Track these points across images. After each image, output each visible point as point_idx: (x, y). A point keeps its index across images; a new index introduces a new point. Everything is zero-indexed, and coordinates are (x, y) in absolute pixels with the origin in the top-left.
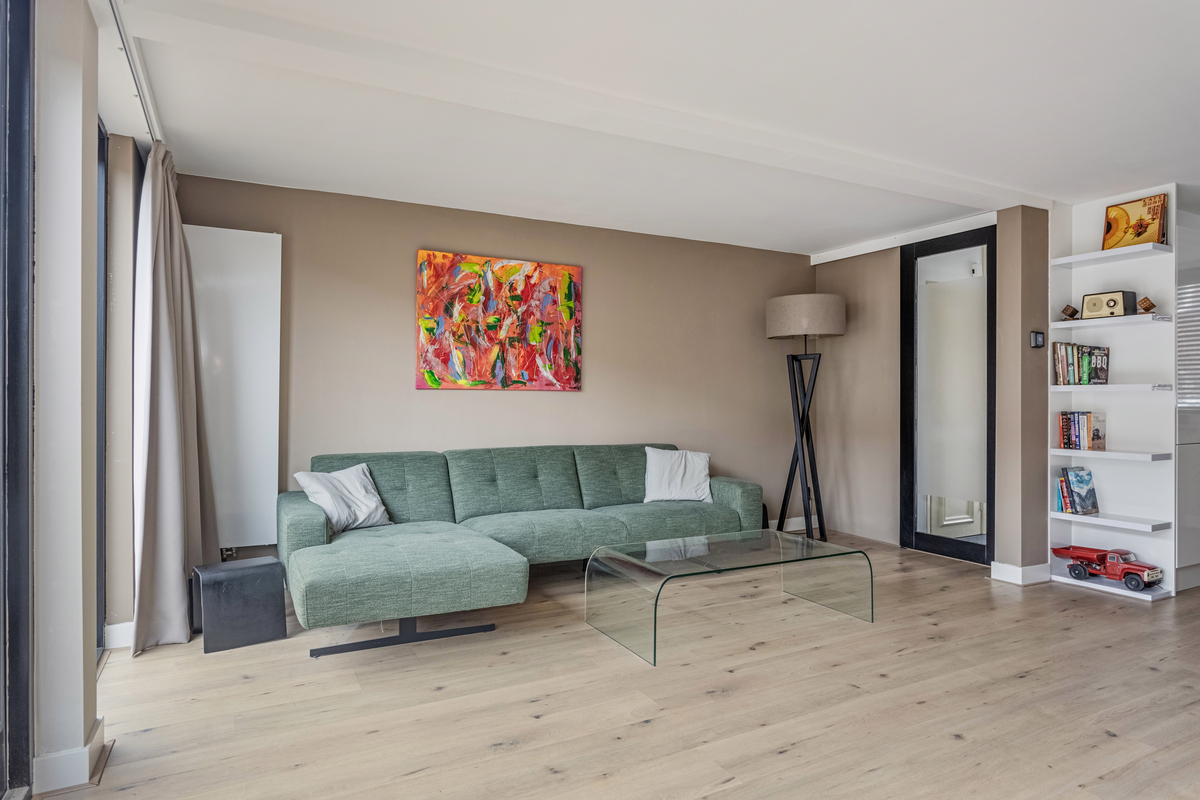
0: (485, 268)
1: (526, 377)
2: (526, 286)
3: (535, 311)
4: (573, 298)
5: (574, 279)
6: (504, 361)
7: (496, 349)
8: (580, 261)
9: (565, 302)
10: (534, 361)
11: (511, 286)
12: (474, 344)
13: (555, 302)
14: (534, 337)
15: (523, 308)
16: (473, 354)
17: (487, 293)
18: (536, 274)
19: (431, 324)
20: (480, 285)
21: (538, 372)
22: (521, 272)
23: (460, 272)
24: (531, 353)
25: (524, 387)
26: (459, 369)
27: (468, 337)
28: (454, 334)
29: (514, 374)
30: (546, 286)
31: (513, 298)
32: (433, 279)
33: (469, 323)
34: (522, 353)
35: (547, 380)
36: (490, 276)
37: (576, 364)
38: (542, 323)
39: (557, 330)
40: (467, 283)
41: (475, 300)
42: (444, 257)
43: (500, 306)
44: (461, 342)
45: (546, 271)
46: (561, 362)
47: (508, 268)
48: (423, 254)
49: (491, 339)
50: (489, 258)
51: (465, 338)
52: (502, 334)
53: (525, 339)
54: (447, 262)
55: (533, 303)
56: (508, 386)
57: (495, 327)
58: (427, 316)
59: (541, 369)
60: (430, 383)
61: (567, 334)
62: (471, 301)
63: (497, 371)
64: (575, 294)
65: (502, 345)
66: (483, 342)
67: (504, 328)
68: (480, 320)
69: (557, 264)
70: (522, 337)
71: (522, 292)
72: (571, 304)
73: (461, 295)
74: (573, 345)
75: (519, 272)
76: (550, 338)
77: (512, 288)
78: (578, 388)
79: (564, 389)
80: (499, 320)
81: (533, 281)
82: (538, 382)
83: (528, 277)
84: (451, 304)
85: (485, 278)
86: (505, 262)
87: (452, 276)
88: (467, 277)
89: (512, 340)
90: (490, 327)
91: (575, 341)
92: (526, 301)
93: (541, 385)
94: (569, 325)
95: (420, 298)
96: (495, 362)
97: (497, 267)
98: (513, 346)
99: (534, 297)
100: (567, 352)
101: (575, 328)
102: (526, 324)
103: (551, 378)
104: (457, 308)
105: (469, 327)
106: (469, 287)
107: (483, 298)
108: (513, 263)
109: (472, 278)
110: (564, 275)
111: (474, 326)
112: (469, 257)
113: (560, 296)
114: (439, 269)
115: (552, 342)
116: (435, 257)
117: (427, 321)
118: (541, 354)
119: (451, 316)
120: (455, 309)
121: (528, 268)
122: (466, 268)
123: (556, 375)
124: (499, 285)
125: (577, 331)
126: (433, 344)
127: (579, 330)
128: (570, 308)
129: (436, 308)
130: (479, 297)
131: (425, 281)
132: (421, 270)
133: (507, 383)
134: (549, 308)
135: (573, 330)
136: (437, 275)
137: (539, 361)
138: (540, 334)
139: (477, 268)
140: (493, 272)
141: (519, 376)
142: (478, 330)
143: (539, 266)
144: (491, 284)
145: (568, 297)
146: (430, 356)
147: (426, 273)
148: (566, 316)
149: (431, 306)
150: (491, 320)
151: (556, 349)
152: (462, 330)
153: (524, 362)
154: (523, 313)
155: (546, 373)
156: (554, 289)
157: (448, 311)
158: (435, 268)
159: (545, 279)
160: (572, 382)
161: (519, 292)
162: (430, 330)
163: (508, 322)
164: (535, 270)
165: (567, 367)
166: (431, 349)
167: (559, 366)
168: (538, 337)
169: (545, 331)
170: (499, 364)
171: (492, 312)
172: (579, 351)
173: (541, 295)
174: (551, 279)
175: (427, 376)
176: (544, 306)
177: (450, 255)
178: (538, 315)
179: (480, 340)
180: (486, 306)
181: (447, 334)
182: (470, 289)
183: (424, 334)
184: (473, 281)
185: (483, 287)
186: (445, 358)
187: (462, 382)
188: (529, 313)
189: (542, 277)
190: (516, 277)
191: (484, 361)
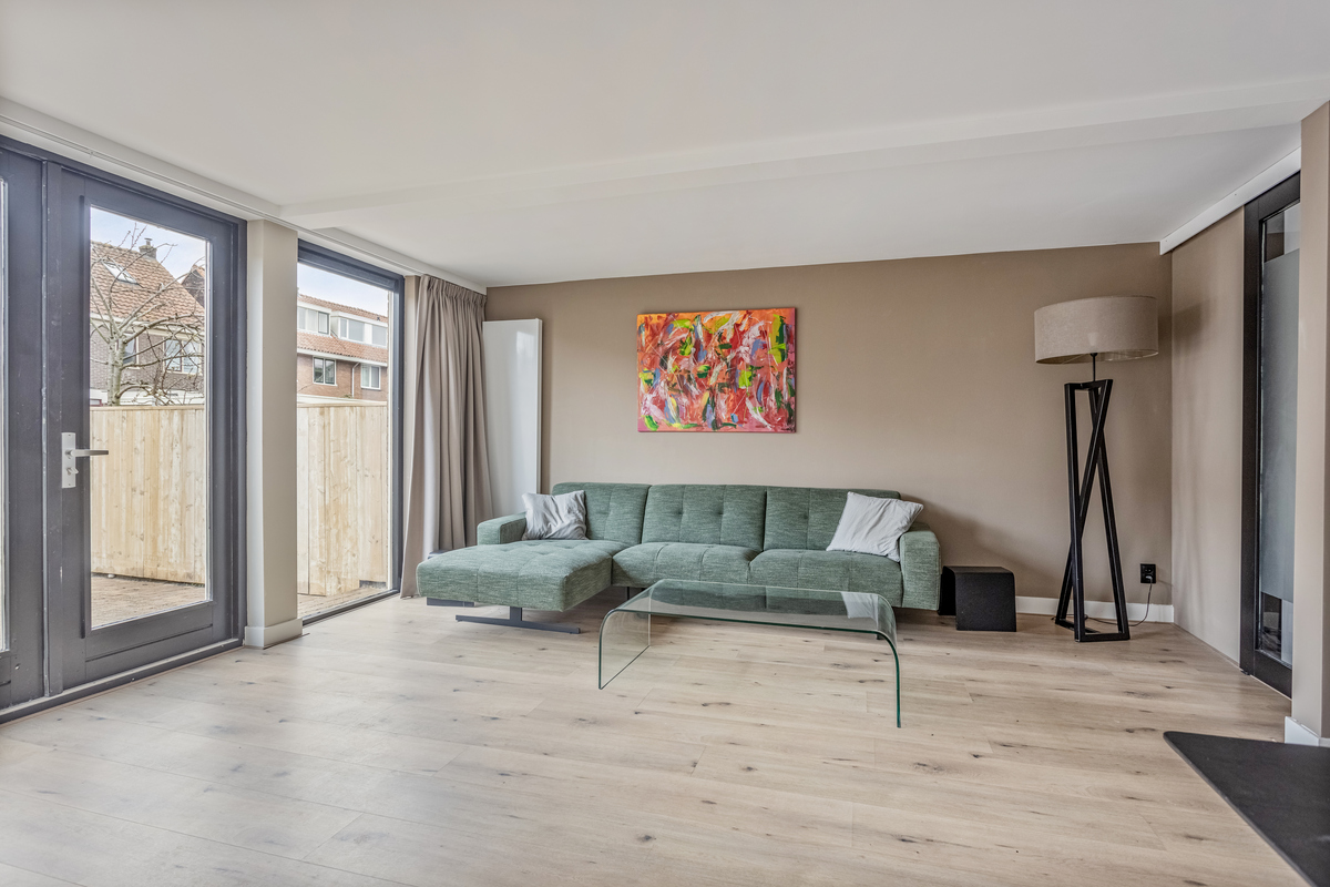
0: (695, 323)
1: (736, 419)
2: (735, 334)
3: (744, 357)
4: (785, 340)
5: (786, 321)
6: (714, 405)
7: (707, 395)
8: (796, 303)
9: (777, 345)
10: (744, 403)
11: (720, 336)
12: (687, 392)
13: (765, 346)
14: (744, 381)
15: (733, 355)
16: (685, 400)
17: (697, 345)
18: (746, 321)
19: (649, 376)
20: (691, 339)
21: (748, 414)
22: (730, 321)
23: (673, 329)
24: (741, 397)
25: (734, 430)
26: (673, 414)
27: (681, 385)
28: (668, 383)
29: (724, 416)
30: (755, 331)
31: (722, 347)
32: (650, 338)
33: (681, 373)
34: (732, 397)
35: (757, 422)
36: (700, 328)
37: (788, 405)
38: (752, 367)
39: (768, 374)
40: (679, 338)
41: (687, 352)
42: (659, 317)
43: (710, 356)
44: (675, 390)
45: (755, 316)
46: (772, 404)
47: (718, 319)
48: (641, 318)
49: (701, 386)
50: (699, 312)
51: (678, 386)
52: (712, 381)
53: (735, 384)
54: (661, 322)
55: (742, 349)
56: (718, 428)
57: (705, 375)
58: (646, 369)
59: (751, 412)
60: (649, 427)
61: (779, 377)
62: (683, 353)
63: (707, 415)
64: (789, 335)
65: (712, 390)
66: (694, 390)
67: (714, 375)
68: (691, 370)
69: (767, 309)
70: (732, 381)
71: (731, 340)
72: (783, 346)
73: (674, 349)
74: (785, 387)
75: (727, 321)
76: (761, 381)
77: (721, 337)
78: (794, 430)
79: (776, 431)
80: (709, 368)
81: (741, 329)
82: (748, 424)
83: (737, 325)
84: (666, 357)
85: (695, 331)
86: (714, 314)
87: (667, 333)
88: (679, 332)
89: (721, 386)
90: (700, 375)
91: (787, 383)
92: (735, 348)
93: (751, 427)
94: (781, 367)
95: (639, 355)
96: (706, 406)
97: (706, 320)
98: (722, 391)
99: (744, 343)
100: (779, 394)
101: (788, 370)
102: (735, 369)
103: (762, 420)
104: (671, 360)
105: (682, 377)
106: (681, 341)
107: (693, 350)
108: (722, 314)
109: (681, 333)
110: (775, 318)
111: (686, 376)
112: (681, 314)
113: (771, 340)
114: (655, 328)
115: (762, 385)
116: (651, 319)
117: (645, 374)
118: (751, 398)
119: (666, 368)
120: (669, 362)
121: (737, 316)
122: (678, 325)
123: (767, 417)
124: (709, 336)
125: (789, 372)
126: (651, 393)
127: (793, 370)
128: (781, 350)
129: (653, 363)
130: (690, 349)
131: (643, 340)
132: (640, 332)
133: (717, 425)
134: (760, 352)
135: (785, 372)
136: (654, 334)
137: (749, 404)
138: (750, 379)
139: (688, 324)
140: (703, 325)
141: (728, 419)
142: (689, 379)
143: (749, 313)
144: (701, 336)
145: (780, 340)
146: (649, 403)
147: (644, 334)
148: (777, 359)
149: (648, 361)
150: (702, 368)
151: (766, 392)
152: (675, 380)
153: (734, 406)
154: (732, 360)
155: (757, 415)
156: (763, 334)
157: (663, 364)
158: (651, 328)
159: (754, 324)
160: (785, 424)
161: (728, 340)
162: (648, 382)
163: (717, 369)
164: (744, 317)
165: (779, 409)
166: (649, 397)
167: (770, 408)
168: (747, 382)
169: (755, 375)
170: (709, 408)
171: (702, 361)
172: (793, 393)
173: (751, 341)
174: (761, 324)
175: (646, 420)
176: (754, 351)
177: (664, 316)
178: (748, 360)
179: (692, 387)
180: (696, 357)
181: (662, 384)
182: (682, 342)
183: (643, 386)
184: (684, 335)
185: (694, 340)
186: (662, 405)
187: (677, 425)
188: (738, 359)
189: (751, 323)
190: (725, 327)
191: (696, 406)
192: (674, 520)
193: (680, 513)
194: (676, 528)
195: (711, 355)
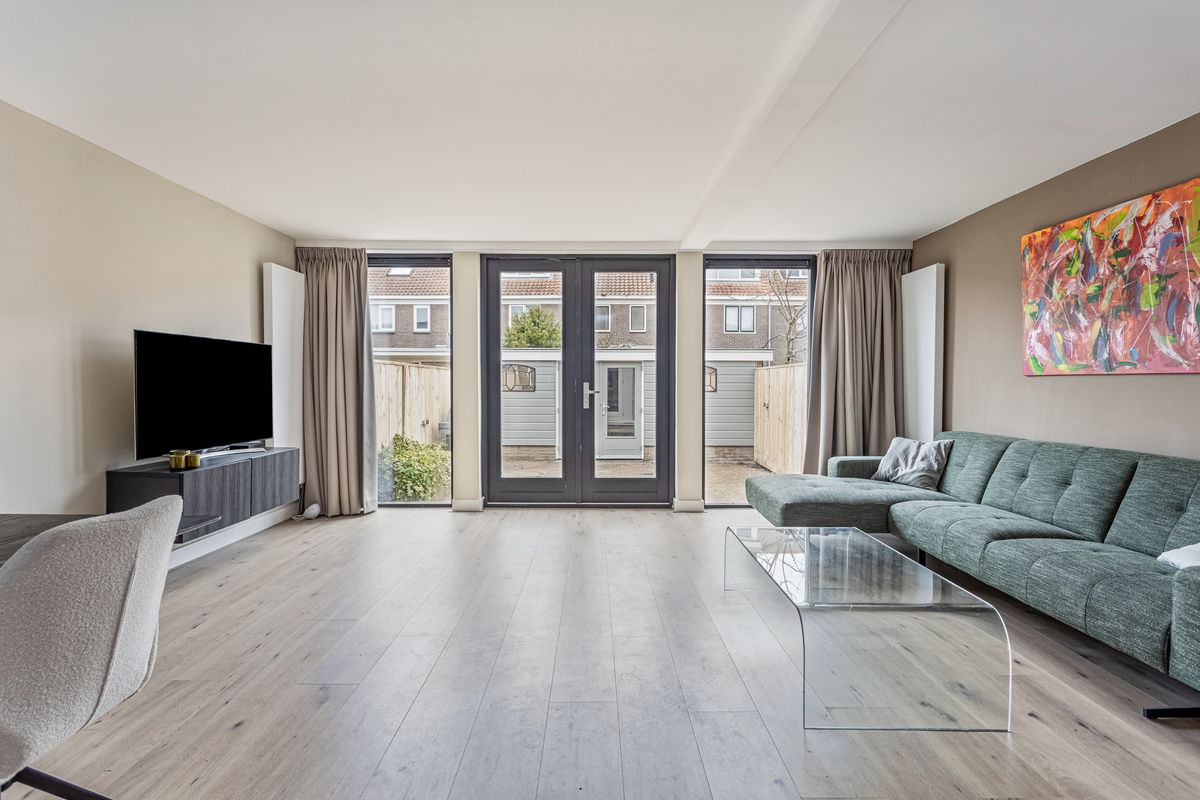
0: (1084, 230)
1: (1136, 357)
2: (1135, 232)
3: (1148, 263)
6: (1108, 338)
7: (1098, 324)
10: (1147, 332)
11: (1115, 240)
12: (1074, 323)
13: (1180, 241)
14: (1148, 300)
15: (1132, 263)
16: (1072, 334)
17: (1087, 259)
18: (1151, 209)
19: (1033, 308)
20: (1079, 252)
21: (1153, 347)
22: (1129, 216)
23: (1058, 244)
24: (1143, 323)
25: (1135, 371)
26: (1059, 353)
27: (1067, 316)
28: (1053, 314)
29: (1120, 351)
30: (1166, 221)
31: (1117, 255)
32: (1034, 262)
33: (1068, 300)
34: (1131, 325)
35: (1170, 358)
36: (1089, 236)
38: (1159, 276)
39: (1183, 283)
40: (1064, 254)
41: (1074, 271)
42: (1044, 233)
43: (1101, 270)
44: (1061, 323)
45: (1164, 199)
46: (1190, 330)
47: (1112, 218)
48: (1025, 239)
49: (1091, 313)
50: (1090, 215)
51: (1064, 317)
52: (1105, 305)
53: (1136, 305)
54: (1046, 238)
55: (1145, 252)
56: (1116, 369)
57: (1096, 298)
58: (1031, 300)
59: (1157, 344)
60: (1034, 370)
62: (1069, 273)
63: (1099, 351)
65: (1104, 318)
66: (1083, 319)
67: (1106, 296)
68: (1079, 293)
70: (1131, 302)
71: (1130, 242)
73: (1059, 269)
75: (1125, 217)
76: (1173, 296)
77: (1117, 242)
79: (1195, 370)
80: (1101, 288)
81: (1144, 223)
82: (1156, 363)
83: (1138, 219)
84: (1051, 282)
85: (1083, 241)
86: (1108, 212)
87: (1051, 251)
88: (1065, 247)
89: (1116, 311)
90: (1090, 299)
92: (1137, 251)
93: (1160, 367)
95: (1023, 284)
96: (1097, 340)
97: (1096, 224)
98: (1118, 317)
99: (1147, 243)
102: (1136, 284)
103: (1174, 355)
104: (1057, 284)
105: (1068, 304)
106: (1067, 258)
107: (1082, 266)
108: (1117, 209)
109: (1068, 247)
111: (1073, 302)
112: (1067, 223)
114: (1039, 248)
115: (1175, 302)
116: (1035, 237)
117: (1030, 306)
118: (1157, 324)
119: (1051, 296)
120: (1054, 287)
121: (1138, 206)
122: (1064, 238)
123: (1181, 350)
124: (1100, 244)
126: (1036, 328)
129: (1037, 289)
130: (1079, 265)
131: (1027, 265)
132: (1023, 256)
133: (1114, 365)
134: (1172, 251)
136: (1038, 256)
137: (1155, 333)
138: (1156, 295)
139: (1075, 233)
140: (1093, 231)
141: (1126, 356)
142: (1077, 306)
143: (1152, 197)
144: (1090, 247)
146: (1033, 341)
147: (1028, 257)
149: (1032, 290)
150: (1092, 289)
151: (1182, 311)
152: (1061, 308)
153: (1134, 336)
154: (1131, 271)
155: (1169, 348)
156: (1178, 222)
157: (1049, 292)
158: (1035, 249)
159: (1164, 211)
161: (1125, 244)
162: (1033, 315)
163: (1111, 287)
164: (1149, 204)
166: (1034, 334)
168: (1153, 300)
169: (1164, 288)
170: (1101, 343)
171: (1093, 280)
173: (1158, 237)
174: (1175, 208)
175: (1031, 362)
176: (1163, 253)
177: (1049, 230)
178: (1153, 267)
179: (1080, 316)
180: (1085, 274)
181: (1047, 316)
182: (1069, 259)
183: (1028, 320)
184: (1071, 250)
185: (1082, 253)
186: (1046, 341)
187: (1063, 368)
188: (1140, 268)
189: (1159, 211)
190: (1122, 225)
191: (1085, 341)
192: (1013, 483)
193: (1023, 476)
194: (1012, 493)
195: (1104, 269)
